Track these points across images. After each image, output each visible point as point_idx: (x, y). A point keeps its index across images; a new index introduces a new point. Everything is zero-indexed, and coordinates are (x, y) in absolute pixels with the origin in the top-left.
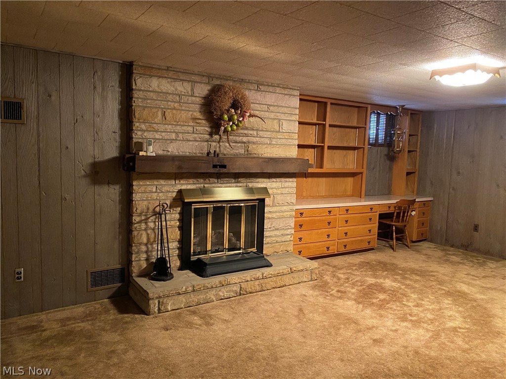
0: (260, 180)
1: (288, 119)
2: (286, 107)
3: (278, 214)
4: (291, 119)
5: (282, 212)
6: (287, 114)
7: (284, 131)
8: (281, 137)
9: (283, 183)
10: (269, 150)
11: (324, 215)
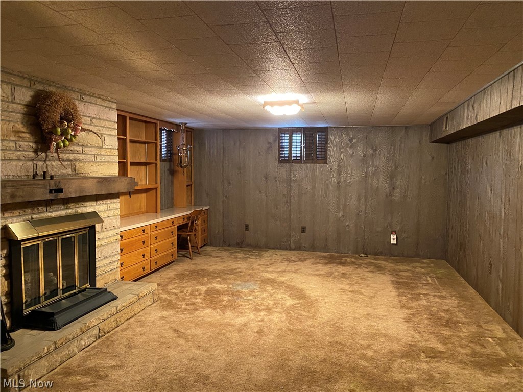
0: (88, 204)
1: (109, 133)
2: (107, 120)
3: (106, 240)
4: (112, 134)
5: (109, 237)
6: (108, 128)
7: (106, 147)
8: (105, 154)
9: (109, 205)
10: (95, 168)
11: (140, 234)
